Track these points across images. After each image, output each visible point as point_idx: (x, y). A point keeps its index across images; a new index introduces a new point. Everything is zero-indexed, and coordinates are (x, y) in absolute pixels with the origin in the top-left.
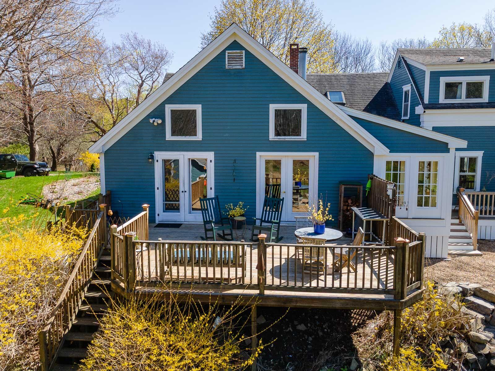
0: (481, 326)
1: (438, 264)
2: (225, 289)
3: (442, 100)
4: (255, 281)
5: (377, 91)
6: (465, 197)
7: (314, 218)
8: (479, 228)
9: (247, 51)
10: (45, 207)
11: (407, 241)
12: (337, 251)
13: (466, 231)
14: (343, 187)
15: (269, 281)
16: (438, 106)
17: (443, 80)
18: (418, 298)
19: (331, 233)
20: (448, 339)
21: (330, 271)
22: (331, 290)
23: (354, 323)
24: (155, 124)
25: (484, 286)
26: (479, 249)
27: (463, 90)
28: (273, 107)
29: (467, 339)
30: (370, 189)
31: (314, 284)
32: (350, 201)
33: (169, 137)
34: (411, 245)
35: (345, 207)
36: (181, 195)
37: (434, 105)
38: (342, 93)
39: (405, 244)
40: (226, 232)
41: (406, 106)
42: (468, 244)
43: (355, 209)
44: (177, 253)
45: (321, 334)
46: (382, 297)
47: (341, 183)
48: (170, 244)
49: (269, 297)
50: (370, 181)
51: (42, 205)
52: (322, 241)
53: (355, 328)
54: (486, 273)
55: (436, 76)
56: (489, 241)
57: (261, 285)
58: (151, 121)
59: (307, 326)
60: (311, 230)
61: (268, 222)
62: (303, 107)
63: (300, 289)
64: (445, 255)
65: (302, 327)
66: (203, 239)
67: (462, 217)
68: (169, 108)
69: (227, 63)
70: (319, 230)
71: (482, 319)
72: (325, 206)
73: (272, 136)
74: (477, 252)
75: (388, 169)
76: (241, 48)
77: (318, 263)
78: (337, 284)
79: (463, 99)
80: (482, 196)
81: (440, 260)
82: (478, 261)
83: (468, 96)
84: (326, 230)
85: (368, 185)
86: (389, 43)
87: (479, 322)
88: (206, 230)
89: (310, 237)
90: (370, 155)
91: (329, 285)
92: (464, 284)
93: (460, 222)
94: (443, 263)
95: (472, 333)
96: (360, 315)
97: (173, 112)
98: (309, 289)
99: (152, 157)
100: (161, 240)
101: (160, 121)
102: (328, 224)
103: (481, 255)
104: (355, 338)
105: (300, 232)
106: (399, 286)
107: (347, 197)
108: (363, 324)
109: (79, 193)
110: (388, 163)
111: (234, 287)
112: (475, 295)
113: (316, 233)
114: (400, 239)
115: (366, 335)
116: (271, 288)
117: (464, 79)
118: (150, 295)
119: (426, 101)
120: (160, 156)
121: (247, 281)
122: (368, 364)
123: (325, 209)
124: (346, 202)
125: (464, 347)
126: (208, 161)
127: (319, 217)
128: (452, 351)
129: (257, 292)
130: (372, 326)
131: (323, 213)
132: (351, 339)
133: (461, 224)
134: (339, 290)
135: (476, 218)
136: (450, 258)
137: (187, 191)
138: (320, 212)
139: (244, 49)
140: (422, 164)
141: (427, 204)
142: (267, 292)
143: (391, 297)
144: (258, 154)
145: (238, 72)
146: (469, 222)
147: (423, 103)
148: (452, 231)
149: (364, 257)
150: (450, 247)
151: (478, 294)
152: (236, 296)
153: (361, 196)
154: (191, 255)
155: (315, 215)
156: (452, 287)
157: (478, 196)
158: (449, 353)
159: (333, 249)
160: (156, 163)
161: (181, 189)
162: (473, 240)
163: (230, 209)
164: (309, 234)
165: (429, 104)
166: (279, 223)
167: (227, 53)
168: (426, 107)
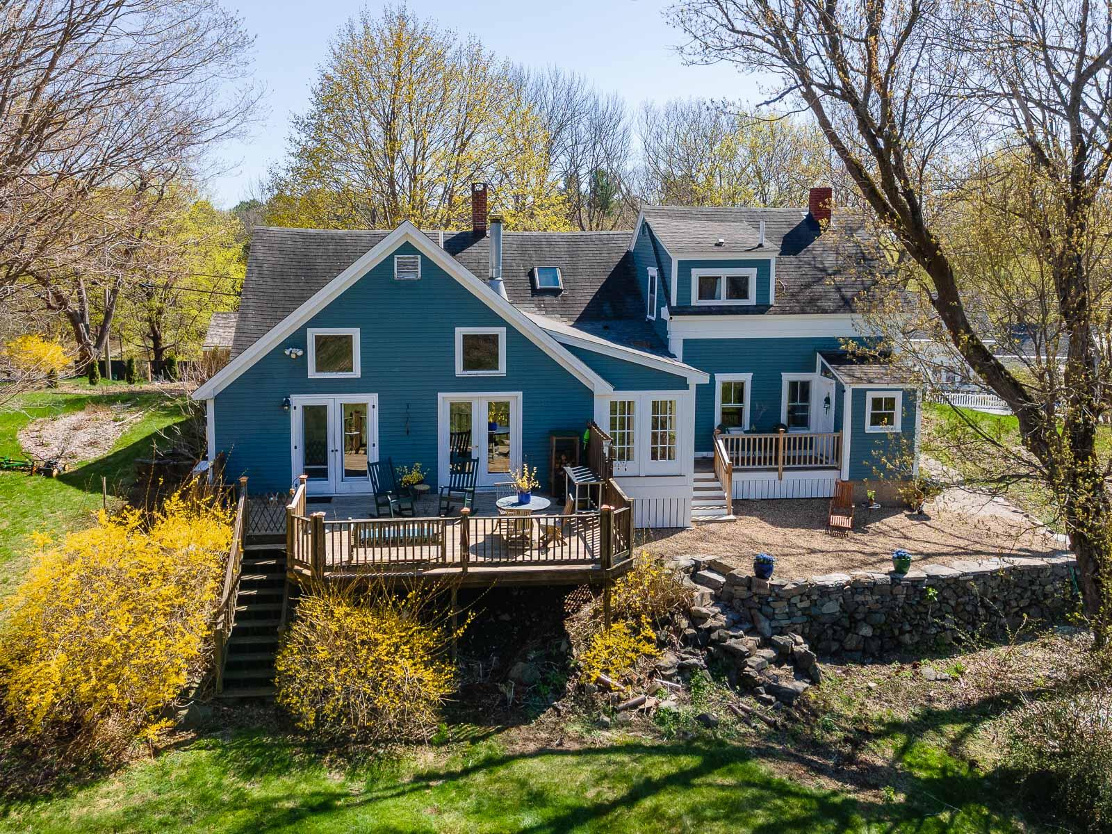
0: (709, 601)
1: (676, 536)
2: (426, 569)
3: (695, 301)
4: (458, 559)
5: (613, 267)
6: (720, 442)
7: (518, 485)
8: (734, 484)
9: (423, 256)
10: (48, 474)
11: (612, 508)
12: (543, 522)
13: (720, 489)
14: (555, 439)
15: (472, 558)
16: (690, 310)
17: (696, 274)
18: (627, 567)
19: (539, 502)
20: (668, 615)
21: (535, 546)
22: (537, 563)
23: (568, 609)
24: (293, 356)
25: (721, 558)
26: (735, 513)
27: (723, 288)
28: (460, 332)
29: (688, 613)
30: (589, 441)
31: (520, 558)
32: (563, 457)
33: (312, 373)
34: (615, 512)
35: (558, 465)
36: (331, 456)
37: (684, 309)
38: (558, 271)
39: (609, 511)
40: (403, 506)
41: (652, 299)
42: (722, 507)
43: (568, 469)
44: (366, 534)
45: (528, 623)
46: (590, 567)
47: (552, 433)
48: (357, 524)
49: (473, 574)
50: (587, 431)
51: (39, 471)
52: (527, 512)
53: (568, 614)
54: (731, 543)
55: (685, 267)
56: (753, 501)
57: (465, 563)
58: (287, 352)
59: (511, 616)
60: (515, 499)
61: (458, 489)
62: (501, 332)
63: (506, 564)
64: (688, 523)
65: (506, 617)
66: (373, 517)
67: (718, 469)
68: (312, 333)
69: (396, 271)
70: (524, 499)
71: (711, 594)
72: (530, 471)
73: (459, 370)
74: (732, 517)
75: (613, 411)
76: (416, 252)
77: (523, 536)
78: (543, 557)
79: (723, 301)
80: (749, 440)
81: (682, 529)
82: (729, 528)
83: (729, 297)
84: (533, 498)
85: (586, 436)
86: (660, 104)
87: (707, 597)
88: (378, 505)
89: (514, 508)
90: (590, 394)
91: (535, 557)
92: (698, 557)
93: (716, 477)
94: (684, 534)
95: (693, 608)
96: (575, 600)
97: (318, 338)
98: (514, 564)
99: (288, 403)
100: (351, 520)
101: (300, 353)
102: (535, 491)
103: (735, 521)
104: (567, 624)
105: (503, 502)
106: (605, 556)
107: (559, 451)
108: (578, 609)
109: (93, 444)
110: (613, 404)
111: (436, 566)
112: (710, 569)
113: (521, 503)
114: (605, 506)
115: (579, 620)
116: (475, 564)
117: (724, 273)
118: (350, 580)
119: (674, 302)
120: (299, 401)
121: (449, 559)
122: (579, 645)
123: (530, 474)
124: (558, 458)
125: (684, 623)
126: (370, 407)
127: (525, 485)
128: (671, 628)
129: (460, 570)
130: (587, 610)
131: (529, 479)
132: (563, 625)
133: (717, 479)
134: (546, 563)
135: (730, 471)
136: (694, 527)
137: (339, 449)
138: (525, 478)
139: (420, 253)
140: (655, 404)
141: (663, 457)
142: (470, 570)
143: (599, 566)
144: (440, 395)
145: (410, 284)
146: (724, 476)
147: (669, 304)
148: (696, 489)
149: (578, 528)
150: (693, 513)
151: (713, 567)
152: (439, 576)
153: (578, 449)
154: (380, 535)
155: (519, 481)
156: (685, 561)
157: (743, 440)
158: (668, 630)
159: (538, 519)
160: (292, 411)
161: (330, 447)
162: (727, 502)
163: (404, 474)
164: (513, 505)
165: (678, 307)
166: (473, 492)
167: (396, 260)
168: (674, 312)
